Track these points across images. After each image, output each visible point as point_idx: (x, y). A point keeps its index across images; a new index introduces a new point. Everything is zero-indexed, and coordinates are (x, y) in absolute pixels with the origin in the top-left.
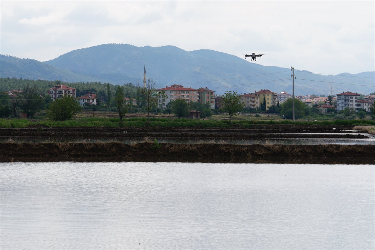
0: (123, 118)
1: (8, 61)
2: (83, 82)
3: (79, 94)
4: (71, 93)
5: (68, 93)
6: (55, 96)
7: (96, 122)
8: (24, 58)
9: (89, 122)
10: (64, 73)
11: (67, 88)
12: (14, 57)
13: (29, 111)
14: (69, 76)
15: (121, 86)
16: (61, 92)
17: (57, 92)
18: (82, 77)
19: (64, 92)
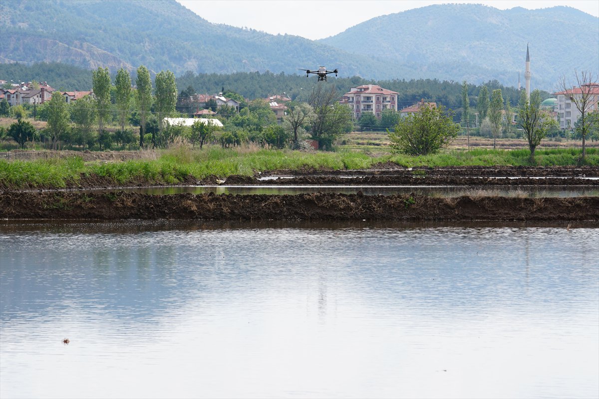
0: (538, 149)
1: (249, 39)
2: (404, 80)
3: (404, 103)
4: (389, 102)
5: (383, 102)
6: (358, 107)
7: (487, 157)
8: (279, 34)
9: (474, 158)
10: (357, 62)
11: (380, 92)
12: (260, 32)
13: (323, 136)
14: (367, 68)
15: (477, 86)
16: (368, 98)
17: (362, 99)
18: (392, 69)
19: (374, 99)
